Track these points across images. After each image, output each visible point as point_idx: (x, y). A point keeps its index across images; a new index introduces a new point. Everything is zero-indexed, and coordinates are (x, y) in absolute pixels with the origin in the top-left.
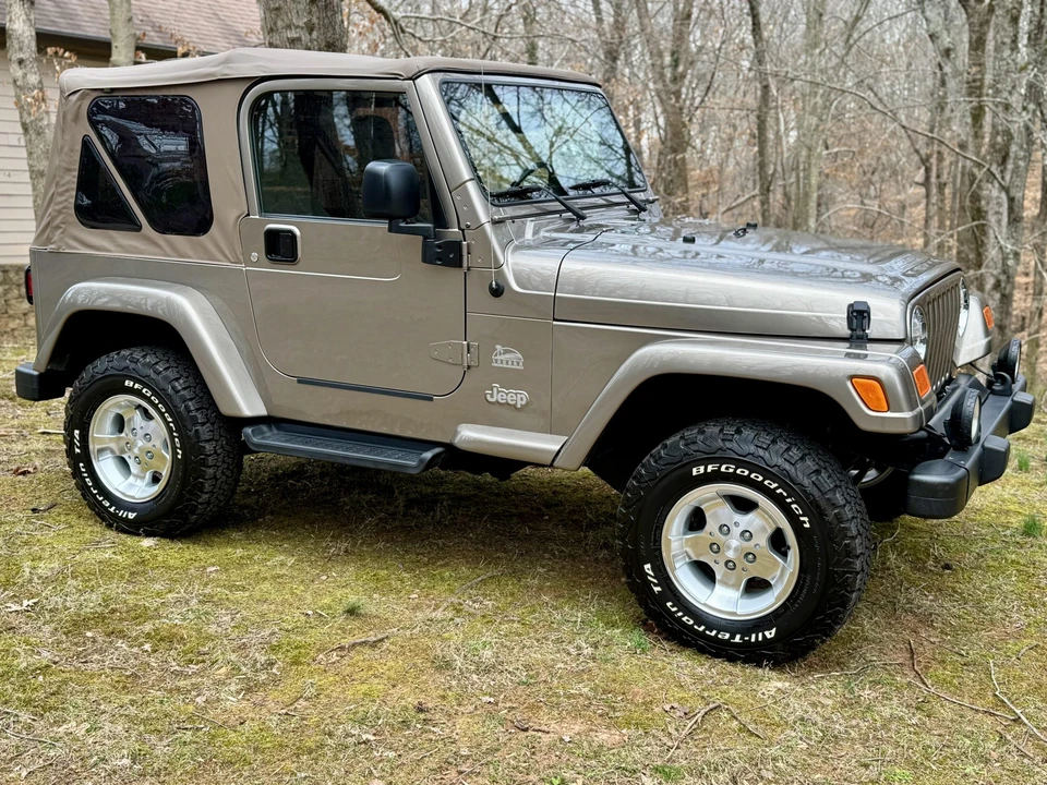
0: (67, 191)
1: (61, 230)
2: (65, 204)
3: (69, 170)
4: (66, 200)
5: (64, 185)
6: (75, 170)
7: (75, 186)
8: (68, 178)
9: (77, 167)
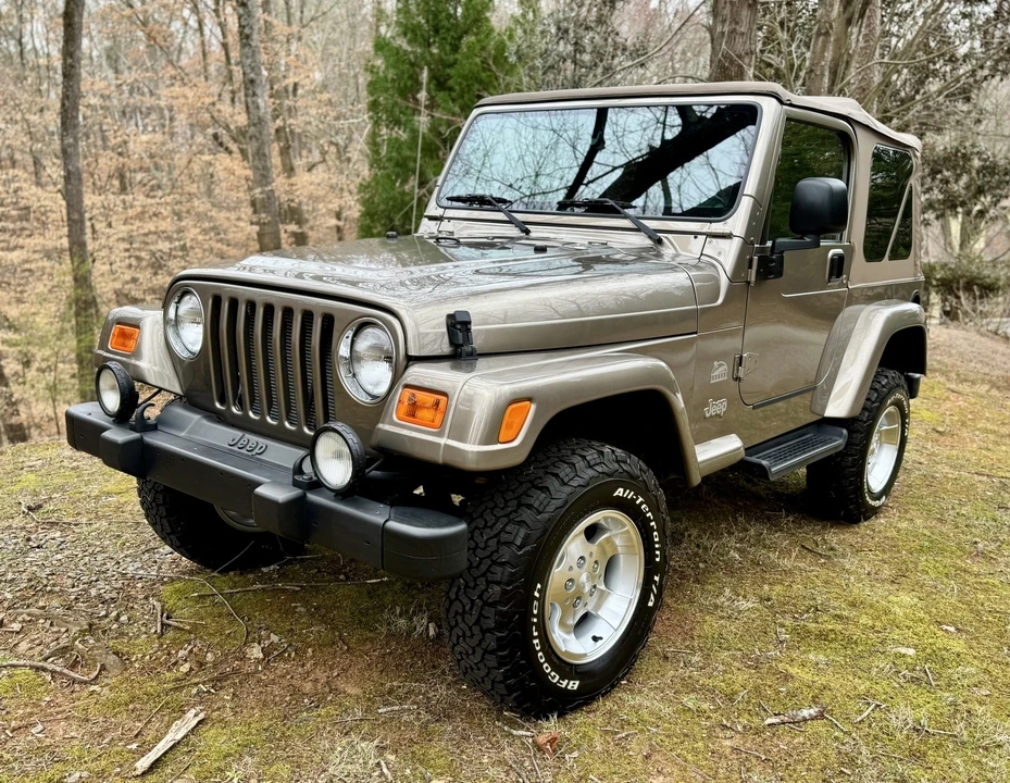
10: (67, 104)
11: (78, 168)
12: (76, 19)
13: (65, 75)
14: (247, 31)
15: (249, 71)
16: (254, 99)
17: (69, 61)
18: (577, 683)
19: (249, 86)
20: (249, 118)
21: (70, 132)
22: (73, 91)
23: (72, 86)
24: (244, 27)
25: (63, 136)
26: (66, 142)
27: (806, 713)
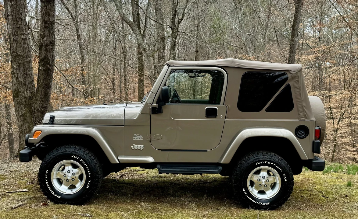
18: (60, 197)
27: (87, 215)
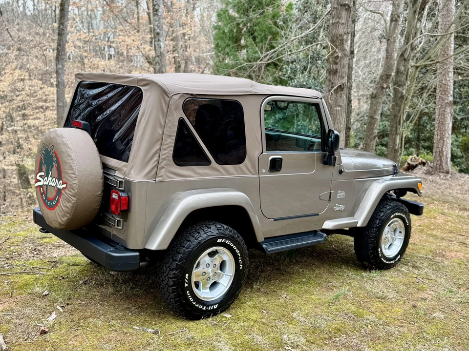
0: (168, 147)
1: (164, 170)
2: (168, 154)
3: (170, 136)
4: (168, 153)
5: (167, 144)
6: (174, 136)
7: (173, 145)
8: (169, 140)
9: (175, 134)
10: (59, 48)
11: (63, 80)
12: (66, 7)
13: (59, 34)
14: (156, 7)
15: (157, 28)
16: (158, 43)
17: (62, 27)
19: (156, 36)
20: (156, 53)
21: (60, 62)
22: (63, 42)
23: (62, 39)
24: (155, 5)
25: (57, 64)
26: (58, 67)
